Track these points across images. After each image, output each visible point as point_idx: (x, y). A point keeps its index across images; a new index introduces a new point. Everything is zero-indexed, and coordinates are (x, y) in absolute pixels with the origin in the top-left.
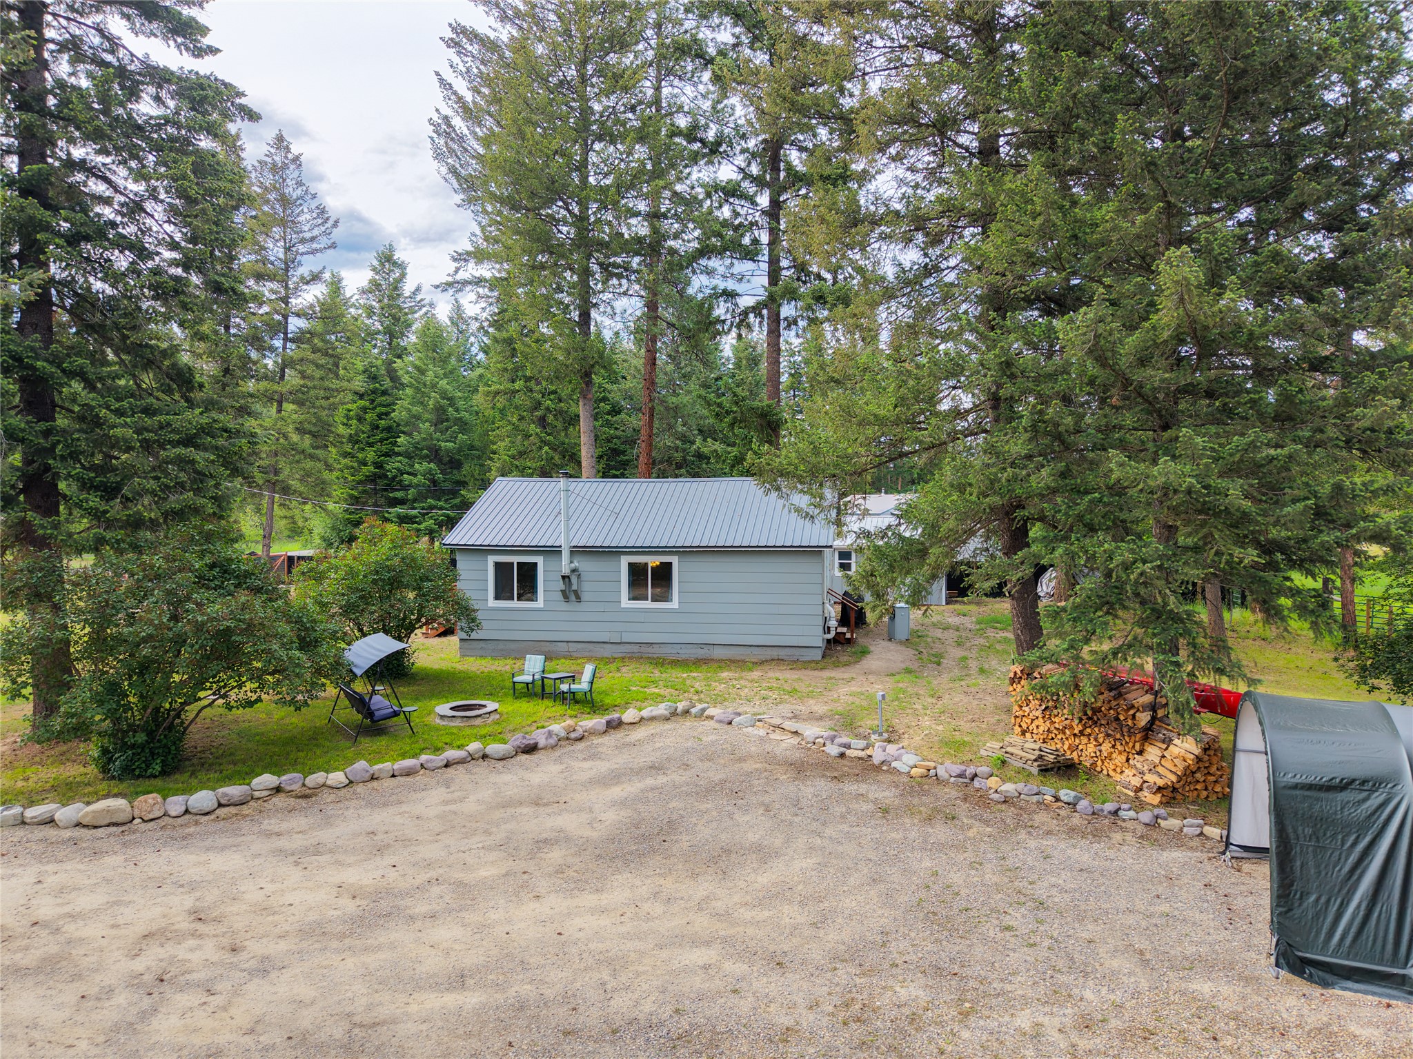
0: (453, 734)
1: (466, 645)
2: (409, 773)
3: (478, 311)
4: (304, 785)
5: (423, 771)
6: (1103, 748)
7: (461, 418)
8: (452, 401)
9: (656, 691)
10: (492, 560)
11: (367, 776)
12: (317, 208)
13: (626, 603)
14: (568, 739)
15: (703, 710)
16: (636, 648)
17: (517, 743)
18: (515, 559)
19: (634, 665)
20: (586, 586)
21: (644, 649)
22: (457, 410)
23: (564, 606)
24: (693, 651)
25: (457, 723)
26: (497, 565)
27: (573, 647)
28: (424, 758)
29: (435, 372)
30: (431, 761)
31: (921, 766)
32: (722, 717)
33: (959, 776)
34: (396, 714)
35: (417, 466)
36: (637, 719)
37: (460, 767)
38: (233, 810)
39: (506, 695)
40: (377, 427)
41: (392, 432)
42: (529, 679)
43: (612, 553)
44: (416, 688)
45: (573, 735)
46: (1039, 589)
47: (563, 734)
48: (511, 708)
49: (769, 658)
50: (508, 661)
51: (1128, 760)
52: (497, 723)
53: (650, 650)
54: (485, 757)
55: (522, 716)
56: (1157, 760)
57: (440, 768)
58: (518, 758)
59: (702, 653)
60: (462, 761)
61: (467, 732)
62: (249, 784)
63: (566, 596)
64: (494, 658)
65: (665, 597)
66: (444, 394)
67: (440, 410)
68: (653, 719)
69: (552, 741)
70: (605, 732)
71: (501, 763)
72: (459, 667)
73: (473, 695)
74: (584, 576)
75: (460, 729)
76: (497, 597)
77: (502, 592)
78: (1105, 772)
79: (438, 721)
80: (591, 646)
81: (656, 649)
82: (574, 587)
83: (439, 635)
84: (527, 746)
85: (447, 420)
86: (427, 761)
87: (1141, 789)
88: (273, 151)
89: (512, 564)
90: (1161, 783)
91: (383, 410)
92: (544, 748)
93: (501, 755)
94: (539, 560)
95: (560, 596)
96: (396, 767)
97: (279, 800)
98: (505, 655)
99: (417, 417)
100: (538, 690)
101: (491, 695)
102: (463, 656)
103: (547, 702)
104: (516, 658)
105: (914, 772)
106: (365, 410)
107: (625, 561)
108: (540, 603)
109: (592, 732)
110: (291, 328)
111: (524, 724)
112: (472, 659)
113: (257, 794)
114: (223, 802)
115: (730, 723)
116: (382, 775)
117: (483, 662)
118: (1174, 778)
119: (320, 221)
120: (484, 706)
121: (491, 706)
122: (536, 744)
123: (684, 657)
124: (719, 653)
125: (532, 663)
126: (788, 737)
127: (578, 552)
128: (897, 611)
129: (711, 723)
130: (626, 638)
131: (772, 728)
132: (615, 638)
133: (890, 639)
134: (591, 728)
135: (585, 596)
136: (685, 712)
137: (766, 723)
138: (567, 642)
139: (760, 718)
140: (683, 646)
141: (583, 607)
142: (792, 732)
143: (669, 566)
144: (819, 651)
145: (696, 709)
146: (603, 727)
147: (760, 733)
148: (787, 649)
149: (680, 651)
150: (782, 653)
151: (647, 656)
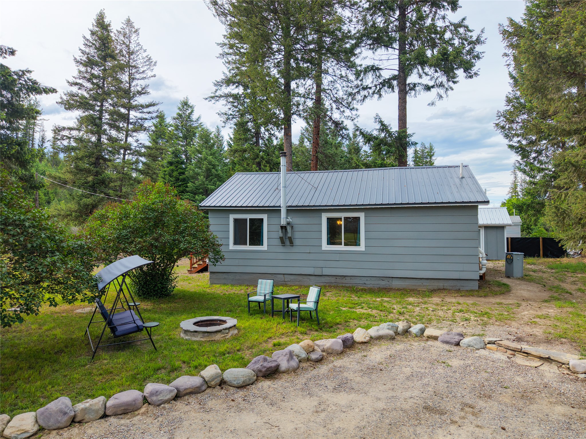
0: (193, 350)
1: (214, 276)
2: (125, 411)
3: (227, 110)
5: (145, 407)
7: (218, 175)
8: (214, 166)
9: (363, 311)
10: (232, 217)
11: (65, 420)
12: (147, 57)
13: (325, 247)
14: (308, 360)
15: (422, 331)
16: (333, 280)
17: (258, 366)
18: (248, 217)
19: (334, 291)
20: (297, 235)
21: (339, 280)
22: (217, 171)
23: (281, 249)
24: (376, 282)
25: (198, 338)
26: (236, 221)
27: (288, 278)
28: (150, 387)
29: (206, 153)
30: (155, 393)
32: (447, 338)
34: (139, 329)
35: (197, 197)
36: (367, 339)
37: (192, 400)
39: (242, 311)
40: (179, 179)
41: (185, 181)
42: (261, 298)
43: (316, 210)
44: (172, 305)
45: (313, 356)
47: (303, 355)
48: (247, 324)
49: (436, 288)
50: (243, 287)
52: (236, 338)
53: (344, 281)
54: (222, 383)
55: (257, 332)
57: (168, 401)
58: (260, 385)
59: (383, 283)
60: (195, 391)
61: (207, 348)
63: (282, 240)
64: (233, 285)
65: (356, 242)
66: (210, 163)
67: (208, 170)
68: (380, 338)
69: (294, 363)
70: (342, 353)
71: (241, 393)
72: (208, 290)
73: (216, 311)
74: (296, 228)
75: (200, 344)
76: (235, 243)
77: (239, 240)
79: (182, 335)
80: (300, 278)
81: (348, 280)
82: (289, 235)
83: (198, 272)
84: (268, 369)
85: (212, 175)
86: (152, 394)
88: (125, 27)
89: (246, 219)
91: (181, 171)
92: (287, 372)
93: (240, 382)
94: (264, 217)
95: (278, 242)
96: (110, 403)
98: (239, 283)
99: (198, 174)
100: (269, 308)
101: (230, 312)
102: (212, 283)
103: (277, 319)
104: (248, 285)
106: (173, 171)
107: (325, 217)
108: (264, 247)
109: (330, 353)
110: (131, 116)
111: (260, 340)
112: (218, 286)
115: (458, 344)
116: (87, 417)
117: (226, 287)
119: (147, 63)
120: (225, 322)
121: (231, 322)
122: (278, 367)
123: (369, 286)
124: (396, 284)
125: (263, 286)
126: (537, 363)
127: (292, 210)
128: (514, 257)
129: (438, 343)
130: (326, 272)
131: (509, 352)
132: (318, 272)
133: (508, 277)
134: (329, 348)
135: (297, 242)
136: (406, 332)
137: (500, 346)
138: (284, 274)
139: (487, 339)
140: (368, 279)
141: (294, 249)
142: (541, 358)
143: (358, 219)
144: (477, 283)
145: (415, 329)
146: (339, 347)
147: (501, 356)
148: (450, 282)
149: (366, 282)
150: (447, 284)
151: (341, 285)
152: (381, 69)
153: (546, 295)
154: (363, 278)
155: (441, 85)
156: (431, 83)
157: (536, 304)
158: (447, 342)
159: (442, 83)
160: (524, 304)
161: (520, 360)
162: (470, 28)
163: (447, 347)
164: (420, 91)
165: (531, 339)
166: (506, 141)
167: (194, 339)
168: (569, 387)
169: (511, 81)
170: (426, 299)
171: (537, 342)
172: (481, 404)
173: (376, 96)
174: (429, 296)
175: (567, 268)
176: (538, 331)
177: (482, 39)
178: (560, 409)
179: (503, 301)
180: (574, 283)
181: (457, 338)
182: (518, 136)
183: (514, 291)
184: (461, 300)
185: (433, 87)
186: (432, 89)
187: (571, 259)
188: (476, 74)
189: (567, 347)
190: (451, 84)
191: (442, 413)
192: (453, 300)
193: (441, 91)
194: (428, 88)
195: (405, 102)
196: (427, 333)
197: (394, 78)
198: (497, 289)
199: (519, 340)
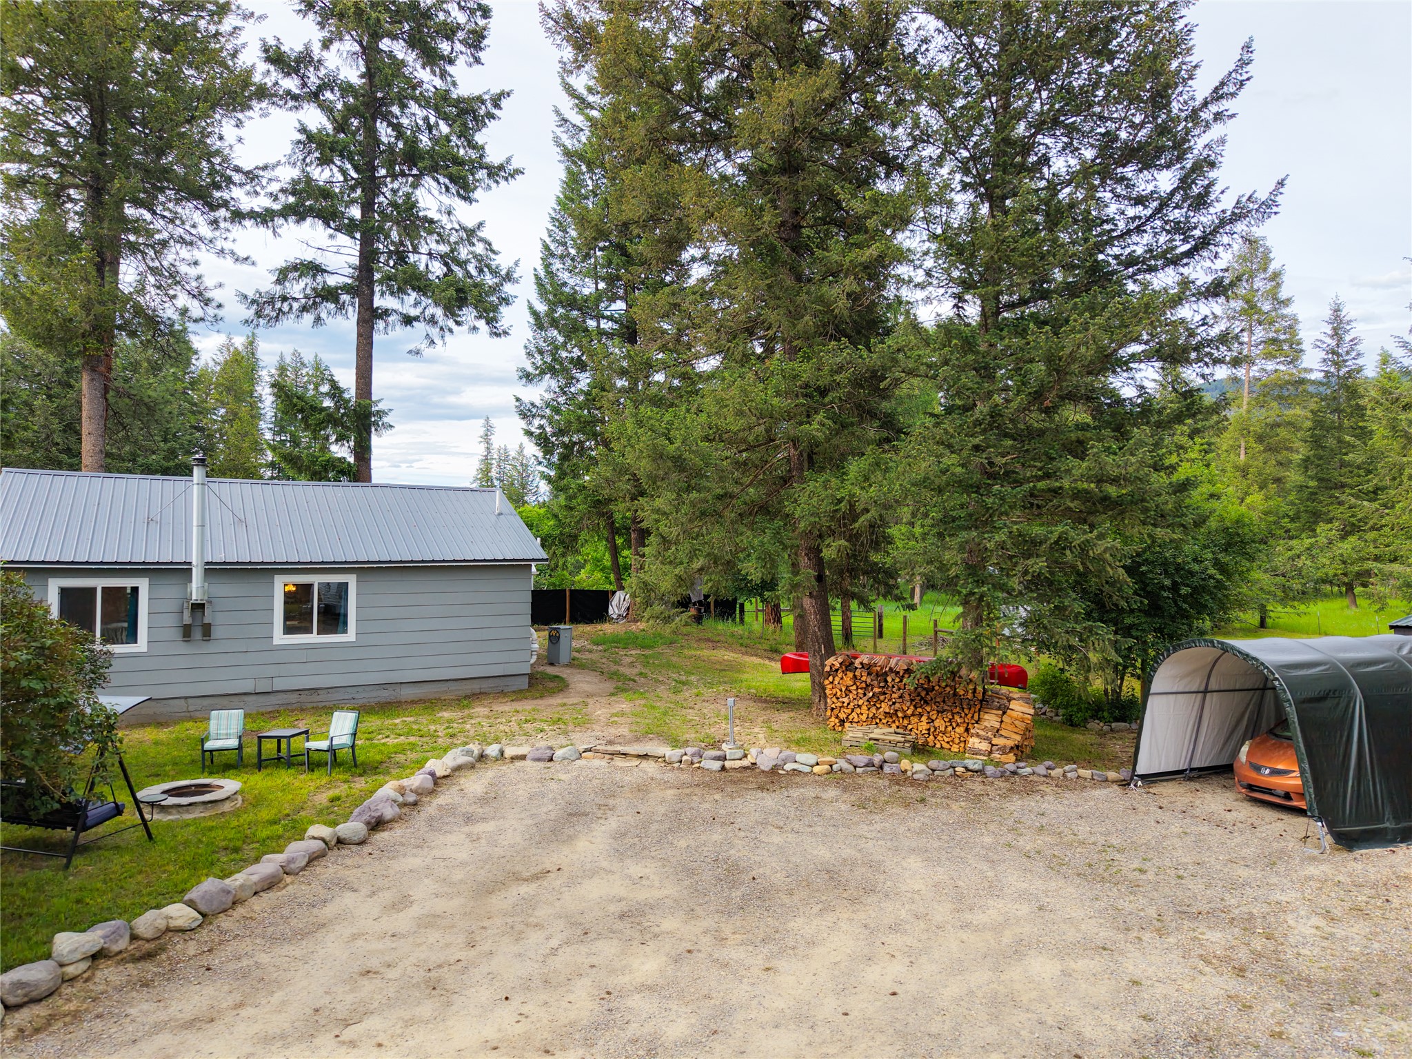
2: (271, 884)
4: (134, 937)
5: (288, 879)
6: (937, 723)
10: (56, 584)
11: (229, 901)
13: (279, 637)
14: (406, 803)
15: (502, 751)
16: (293, 698)
17: (366, 817)
18: (100, 583)
20: (222, 619)
21: (304, 698)
23: (183, 648)
24: (374, 694)
26: (64, 592)
27: (195, 704)
28: (274, 858)
30: (292, 861)
31: (824, 763)
32: (538, 754)
33: (867, 766)
34: (119, 811)
36: (448, 771)
37: (323, 862)
38: (40, 1010)
43: (262, 572)
45: (409, 799)
46: (611, 612)
47: (401, 799)
49: (469, 692)
51: (967, 730)
53: (315, 698)
56: (997, 725)
57: (303, 869)
59: (384, 695)
60: (322, 854)
62: (48, 956)
63: (187, 632)
65: (339, 627)
68: (459, 768)
69: (397, 809)
70: (433, 790)
71: (369, 848)
74: (218, 604)
78: (938, 746)
80: (224, 701)
81: (323, 696)
82: (207, 620)
84: (375, 819)
86: (287, 862)
87: (991, 752)
89: (95, 589)
90: (1010, 743)
92: (393, 820)
93: (362, 837)
94: (142, 583)
95: (176, 634)
96: (255, 878)
97: (109, 973)
105: (817, 769)
107: (281, 582)
108: (140, 646)
109: (423, 792)
113: (71, 970)
114: (11, 1000)
115: (551, 760)
116: (243, 895)
118: (1018, 738)
120: (218, 786)
121: (226, 783)
122: (380, 816)
123: (361, 702)
124: (407, 693)
125: (224, 722)
126: (636, 762)
127: (214, 571)
128: (562, 632)
129: (528, 763)
130: (280, 685)
131: (607, 756)
132: (263, 686)
133: (552, 664)
134: (418, 788)
135: (217, 632)
136: (482, 757)
137: (597, 751)
138: (186, 698)
139: (582, 748)
140: (360, 689)
141: (211, 647)
142: (639, 756)
143: (344, 587)
144: (526, 679)
145: (492, 750)
146: (429, 784)
147: (600, 763)
148: (490, 680)
149: (356, 696)
150: (485, 685)
151: (309, 706)
152: (326, 271)
153: (609, 686)
154: (350, 690)
155: (432, 321)
156: (414, 312)
157: (603, 700)
158: (539, 760)
159: (433, 316)
160: (589, 700)
161: (619, 762)
162: (495, 247)
163: (541, 765)
164: (394, 326)
165: (621, 740)
166: (522, 424)
167: (188, 817)
168: (669, 776)
169: (532, 320)
170: (466, 712)
171: (629, 742)
172: (611, 802)
173: (308, 318)
174: (468, 706)
175: (616, 641)
176: (624, 731)
177: (515, 275)
178: (670, 792)
179: (565, 701)
180: (632, 665)
181: (549, 753)
182: (543, 417)
183: (572, 686)
184: (517, 706)
185: (416, 319)
186: (415, 324)
187: (616, 626)
188: (505, 333)
189: (656, 742)
190: (451, 323)
191: (586, 815)
192: (506, 708)
193: (434, 332)
194: (408, 320)
195: (371, 343)
196: (509, 752)
197: (347, 289)
198: (551, 685)
199: (610, 743)
